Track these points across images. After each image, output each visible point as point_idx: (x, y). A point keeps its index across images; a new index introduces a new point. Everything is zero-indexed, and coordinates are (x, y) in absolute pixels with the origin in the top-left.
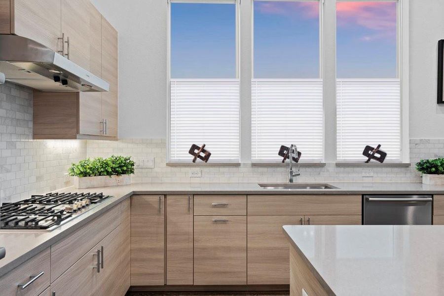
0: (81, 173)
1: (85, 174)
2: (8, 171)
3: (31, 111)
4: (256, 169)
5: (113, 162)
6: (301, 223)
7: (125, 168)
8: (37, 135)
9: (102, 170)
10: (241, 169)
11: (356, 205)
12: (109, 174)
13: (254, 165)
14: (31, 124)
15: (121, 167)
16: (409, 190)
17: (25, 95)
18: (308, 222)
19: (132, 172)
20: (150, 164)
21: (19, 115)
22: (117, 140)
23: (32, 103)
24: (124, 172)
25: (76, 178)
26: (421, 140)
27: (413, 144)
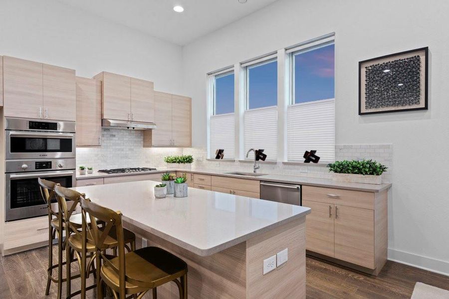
2: (129, 158)
3: (142, 137)
5: (181, 158)
6: (231, 193)
8: (144, 146)
9: (175, 160)
10: (235, 163)
11: (256, 186)
12: (179, 162)
14: (142, 142)
16: (289, 180)
17: (140, 132)
18: (234, 193)
20: (201, 159)
22: (191, 147)
26: (345, 146)
27: (338, 149)
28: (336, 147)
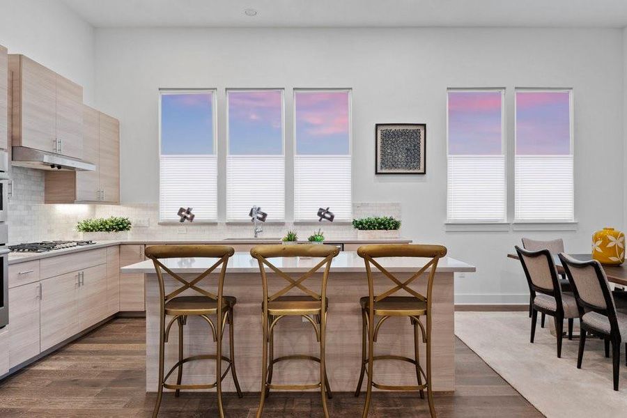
0: (84, 229)
1: (87, 230)
2: (25, 224)
3: (43, 184)
4: (230, 227)
5: (112, 221)
7: (121, 226)
8: (47, 201)
9: (102, 227)
10: (218, 227)
12: (108, 230)
13: (228, 224)
14: (43, 194)
15: (118, 225)
17: (38, 174)
19: (128, 229)
20: (146, 224)
21: (34, 188)
22: (119, 204)
23: (44, 178)
24: (121, 229)
25: (81, 233)
26: (362, 204)
27: (355, 207)
28: (353, 205)
